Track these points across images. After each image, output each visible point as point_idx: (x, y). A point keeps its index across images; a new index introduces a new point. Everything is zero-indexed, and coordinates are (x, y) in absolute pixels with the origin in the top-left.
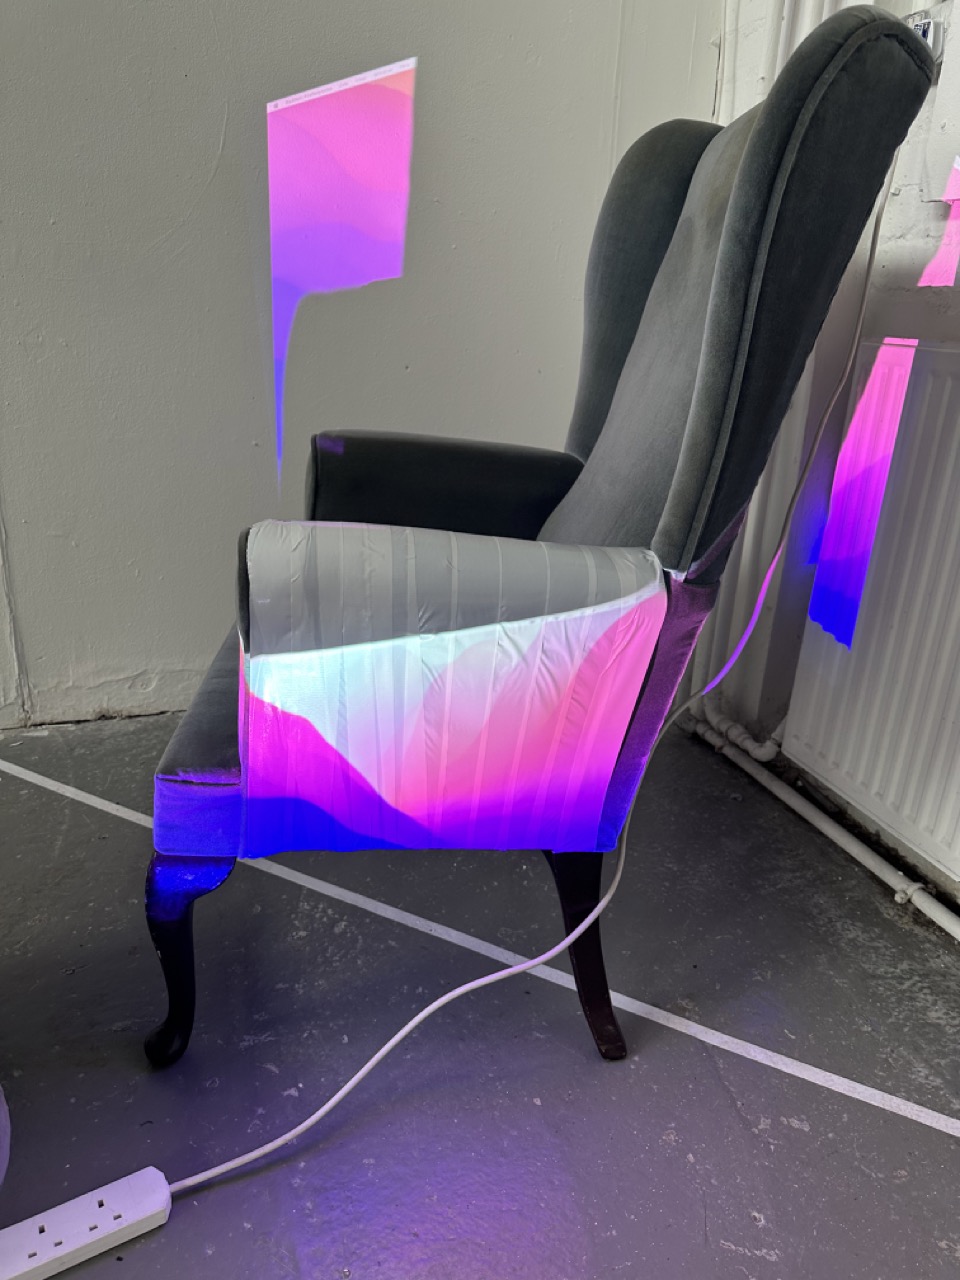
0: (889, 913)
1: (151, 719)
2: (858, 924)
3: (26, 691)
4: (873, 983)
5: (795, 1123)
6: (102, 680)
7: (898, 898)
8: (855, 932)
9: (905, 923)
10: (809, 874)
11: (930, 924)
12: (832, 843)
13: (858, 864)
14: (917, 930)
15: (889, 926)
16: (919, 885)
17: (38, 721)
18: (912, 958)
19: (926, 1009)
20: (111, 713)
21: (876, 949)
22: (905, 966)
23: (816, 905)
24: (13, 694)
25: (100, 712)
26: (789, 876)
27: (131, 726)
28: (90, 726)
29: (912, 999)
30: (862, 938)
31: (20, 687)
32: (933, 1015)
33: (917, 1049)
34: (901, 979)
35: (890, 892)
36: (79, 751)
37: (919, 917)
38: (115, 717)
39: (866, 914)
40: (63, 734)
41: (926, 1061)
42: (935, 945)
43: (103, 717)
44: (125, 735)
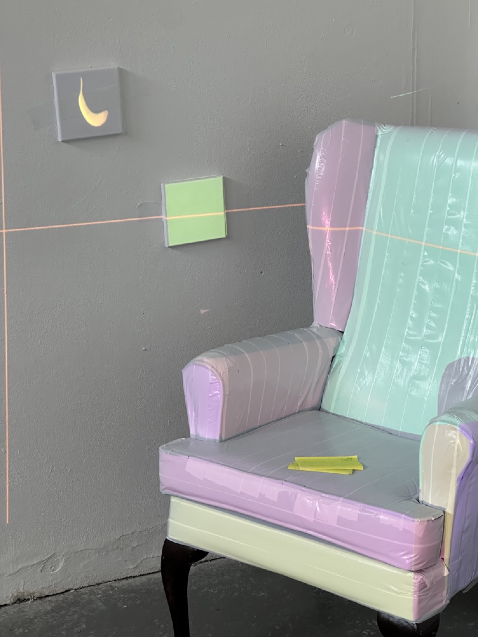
1: (61, 597)
6: (19, 567)
20: (26, 595)
25: (18, 596)
27: (47, 605)
28: (11, 610)
36: (18, 631)
38: (29, 599)
43: (20, 600)
44: (47, 613)
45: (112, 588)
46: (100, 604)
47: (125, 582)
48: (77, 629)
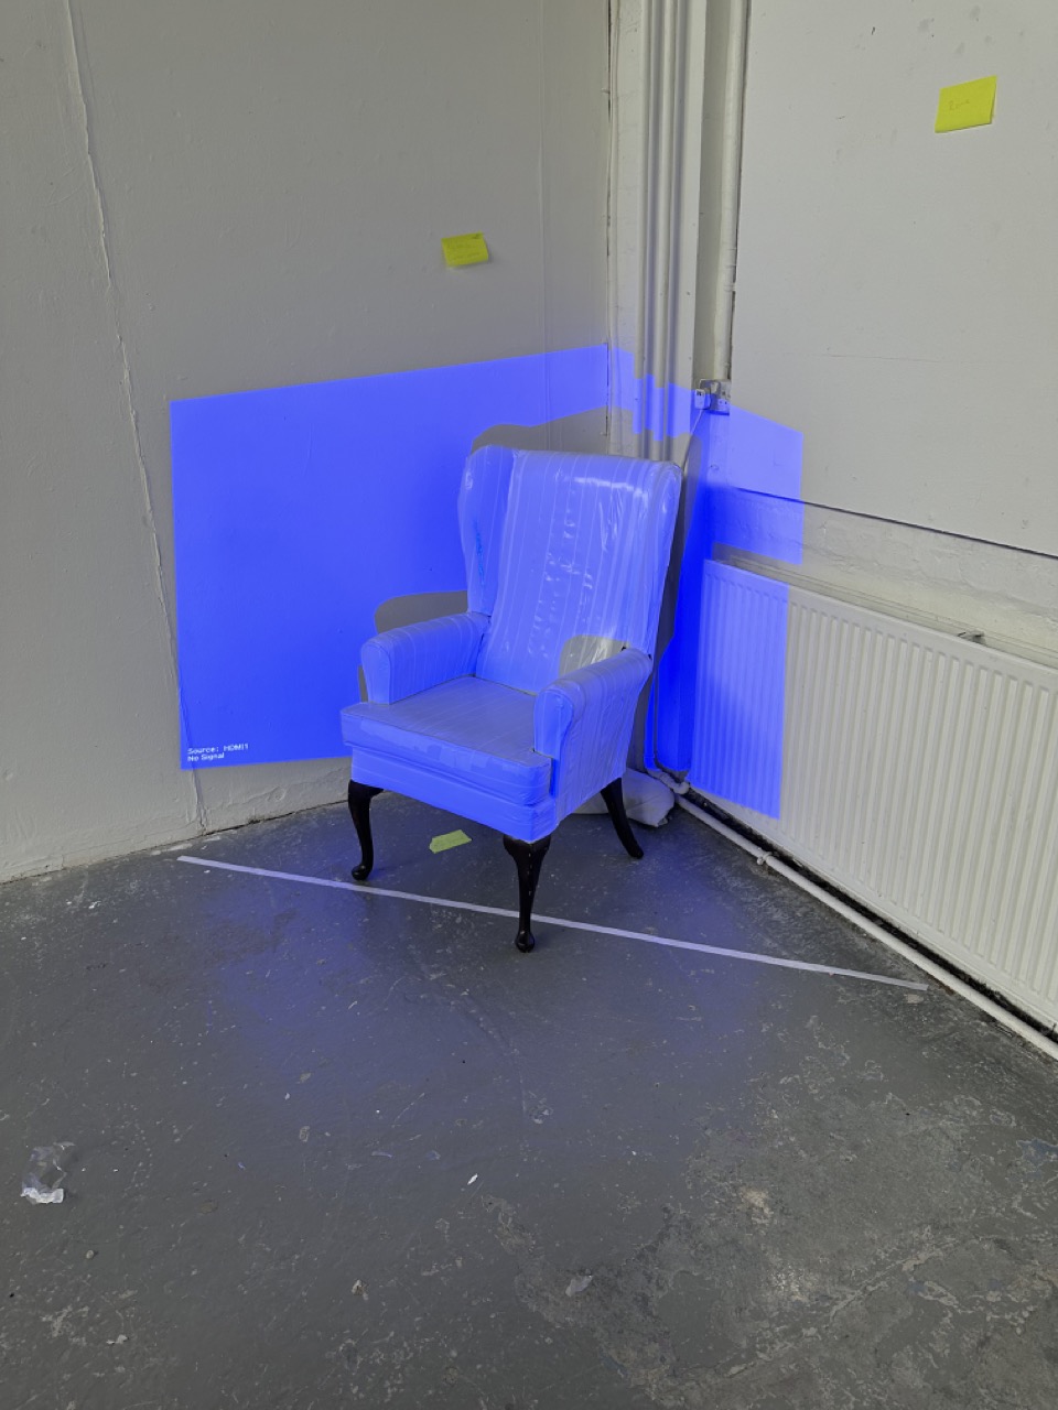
0: (755, 871)
1: (285, 819)
2: (739, 878)
3: (202, 811)
4: (745, 906)
5: (708, 971)
6: (252, 797)
7: (758, 862)
8: (736, 883)
9: (765, 875)
10: (712, 856)
11: (777, 874)
12: (724, 837)
13: (740, 847)
14: (771, 878)
15: (755, 878)
16: (769, 853)
17: (211, 831)
18: (767, 891)
19: (772, 915)
20: (257, 818)
21: (747, 890)
22: (762, 896)
23: (716, 872)
24: (194, 815)
25: (250, 819)
26: (701, 858)
27: (274, 826)
28: (246, 829)
29: (766, 911)
30: (741, 885)
31: (199, 810)
32: (775, 917)
33: (767, 932)
34: (760, 903)
35: (755, 858)
36: (248, 846)
37: (771, 871)
38: (257, 822)
39: (744, 873)
40: (231, 836)
41: (771, 937)
42: (779, 884)
43: (253, 822)
44: (273, 831)
45: (325, 810)
46: (314, 823)
47: (336, 806)
48: (294, 844)
